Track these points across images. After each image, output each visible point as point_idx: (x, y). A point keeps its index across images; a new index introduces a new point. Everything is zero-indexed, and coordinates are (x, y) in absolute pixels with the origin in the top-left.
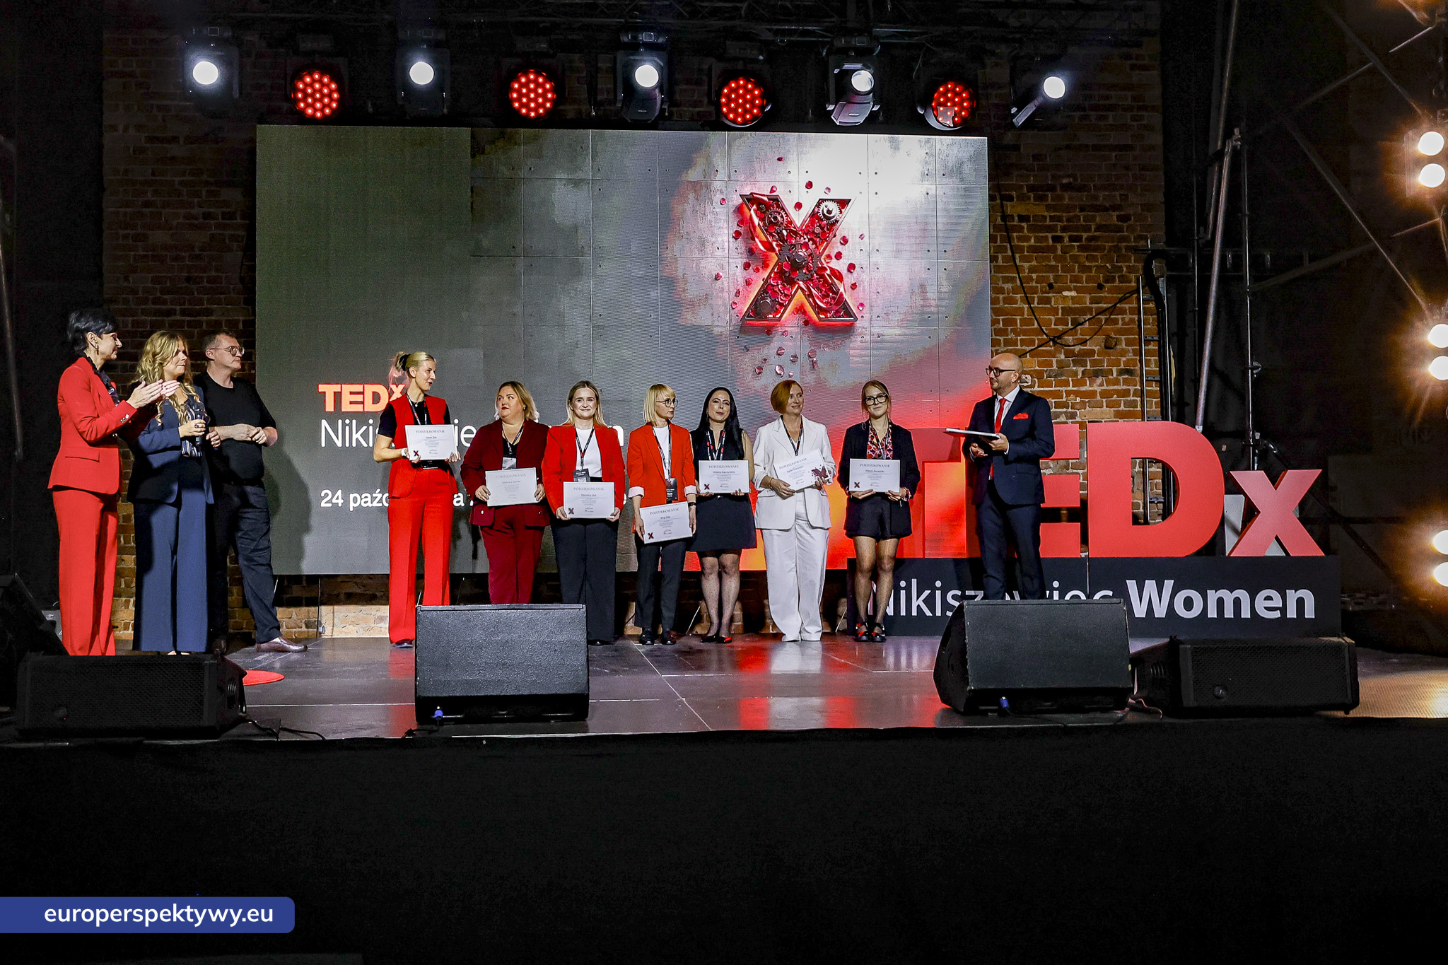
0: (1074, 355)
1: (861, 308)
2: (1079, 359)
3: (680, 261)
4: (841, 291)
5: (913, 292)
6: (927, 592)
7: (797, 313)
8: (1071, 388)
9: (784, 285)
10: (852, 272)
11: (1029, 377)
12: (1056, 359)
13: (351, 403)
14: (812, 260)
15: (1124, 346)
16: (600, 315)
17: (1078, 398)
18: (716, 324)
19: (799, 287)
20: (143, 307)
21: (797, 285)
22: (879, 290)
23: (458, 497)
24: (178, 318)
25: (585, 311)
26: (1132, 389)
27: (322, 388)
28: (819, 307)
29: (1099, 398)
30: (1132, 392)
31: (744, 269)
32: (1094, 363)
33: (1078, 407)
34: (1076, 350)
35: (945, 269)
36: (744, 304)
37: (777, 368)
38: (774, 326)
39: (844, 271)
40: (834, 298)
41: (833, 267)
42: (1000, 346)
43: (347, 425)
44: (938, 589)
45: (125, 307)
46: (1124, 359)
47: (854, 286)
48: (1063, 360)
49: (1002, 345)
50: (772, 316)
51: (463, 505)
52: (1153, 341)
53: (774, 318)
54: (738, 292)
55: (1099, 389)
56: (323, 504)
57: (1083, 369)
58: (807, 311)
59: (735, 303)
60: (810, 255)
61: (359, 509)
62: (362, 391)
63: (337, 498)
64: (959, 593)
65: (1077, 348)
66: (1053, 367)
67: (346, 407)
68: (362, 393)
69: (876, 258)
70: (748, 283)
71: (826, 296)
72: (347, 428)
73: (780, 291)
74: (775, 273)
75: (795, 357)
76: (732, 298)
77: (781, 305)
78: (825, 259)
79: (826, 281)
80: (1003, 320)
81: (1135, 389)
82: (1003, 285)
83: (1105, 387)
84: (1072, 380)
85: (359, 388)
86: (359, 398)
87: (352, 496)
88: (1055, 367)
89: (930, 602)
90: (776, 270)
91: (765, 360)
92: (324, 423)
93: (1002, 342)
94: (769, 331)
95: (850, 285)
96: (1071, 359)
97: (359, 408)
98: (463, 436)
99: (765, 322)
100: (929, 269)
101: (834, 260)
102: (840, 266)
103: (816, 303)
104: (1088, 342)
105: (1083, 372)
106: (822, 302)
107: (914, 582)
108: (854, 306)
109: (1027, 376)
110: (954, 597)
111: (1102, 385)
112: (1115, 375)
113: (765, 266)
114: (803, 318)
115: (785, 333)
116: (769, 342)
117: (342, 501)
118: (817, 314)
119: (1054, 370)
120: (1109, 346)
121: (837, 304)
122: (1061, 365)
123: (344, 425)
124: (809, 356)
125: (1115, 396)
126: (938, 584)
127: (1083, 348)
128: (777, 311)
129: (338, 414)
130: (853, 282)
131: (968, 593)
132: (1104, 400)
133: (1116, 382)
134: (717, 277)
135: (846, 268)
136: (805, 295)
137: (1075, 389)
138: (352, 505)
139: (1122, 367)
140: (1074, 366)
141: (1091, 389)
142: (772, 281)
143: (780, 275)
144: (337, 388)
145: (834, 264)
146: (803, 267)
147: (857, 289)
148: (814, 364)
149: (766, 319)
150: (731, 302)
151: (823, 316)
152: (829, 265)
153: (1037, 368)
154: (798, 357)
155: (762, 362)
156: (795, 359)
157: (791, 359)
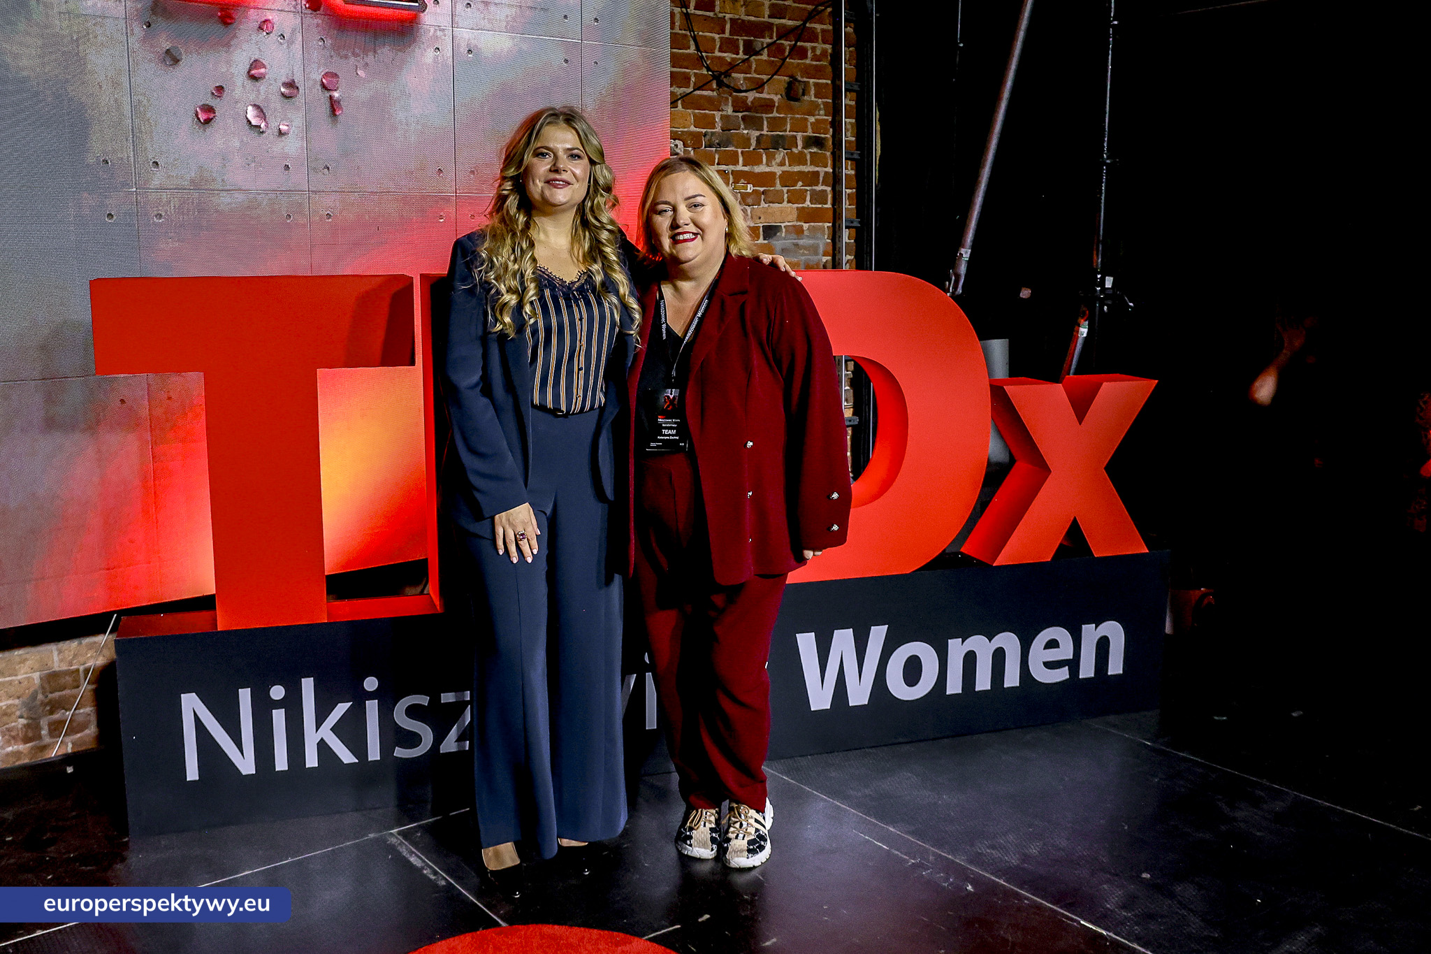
0: (748, 109)
2: (752, 114)
8: (740, 167)
11: (680, 144)
12: (721, 113)
15: (813, 99)
17: (749, 185)
26: (822, 170)
29: (778, 187)
30: (821, 179)
32: (775, 124)
33: (750, 201)
34: (751, 98)
37: (251, 114)
46: (812, 119)
48: (728, 116)
52: (854, 91)
55: (778, 170)
57: (757, 133)
65: (751, 96)
66: (714, 127)
75: (291, 85)
81: (826, 173)
83: (786, 168)
84: (742, 152)
88: (718, 129)
91: (220, 89)
94: (226, 16)
96: (740, 115)
104: (766, 87)
105: (759, 139)
109: (677, 142)
111: (782, 164)
112: (800, 148)
115: (265, 26)
116: (229, 46)
119: (719, 133)
120: (792, 93)
122: (728, 125)
124: (324, 86)
125: (800, 183)
127: (758, 95)
132: (785, 189)
133: (800, 159)
137: (746, 169)
139: (810, 133)
140: (745, 129)
141: (768, 169)
148: (334, 106)
153: (692, 128)
154: (298, 88)
155: (213, 94)
156: (292, 90)
157: (283, 90)
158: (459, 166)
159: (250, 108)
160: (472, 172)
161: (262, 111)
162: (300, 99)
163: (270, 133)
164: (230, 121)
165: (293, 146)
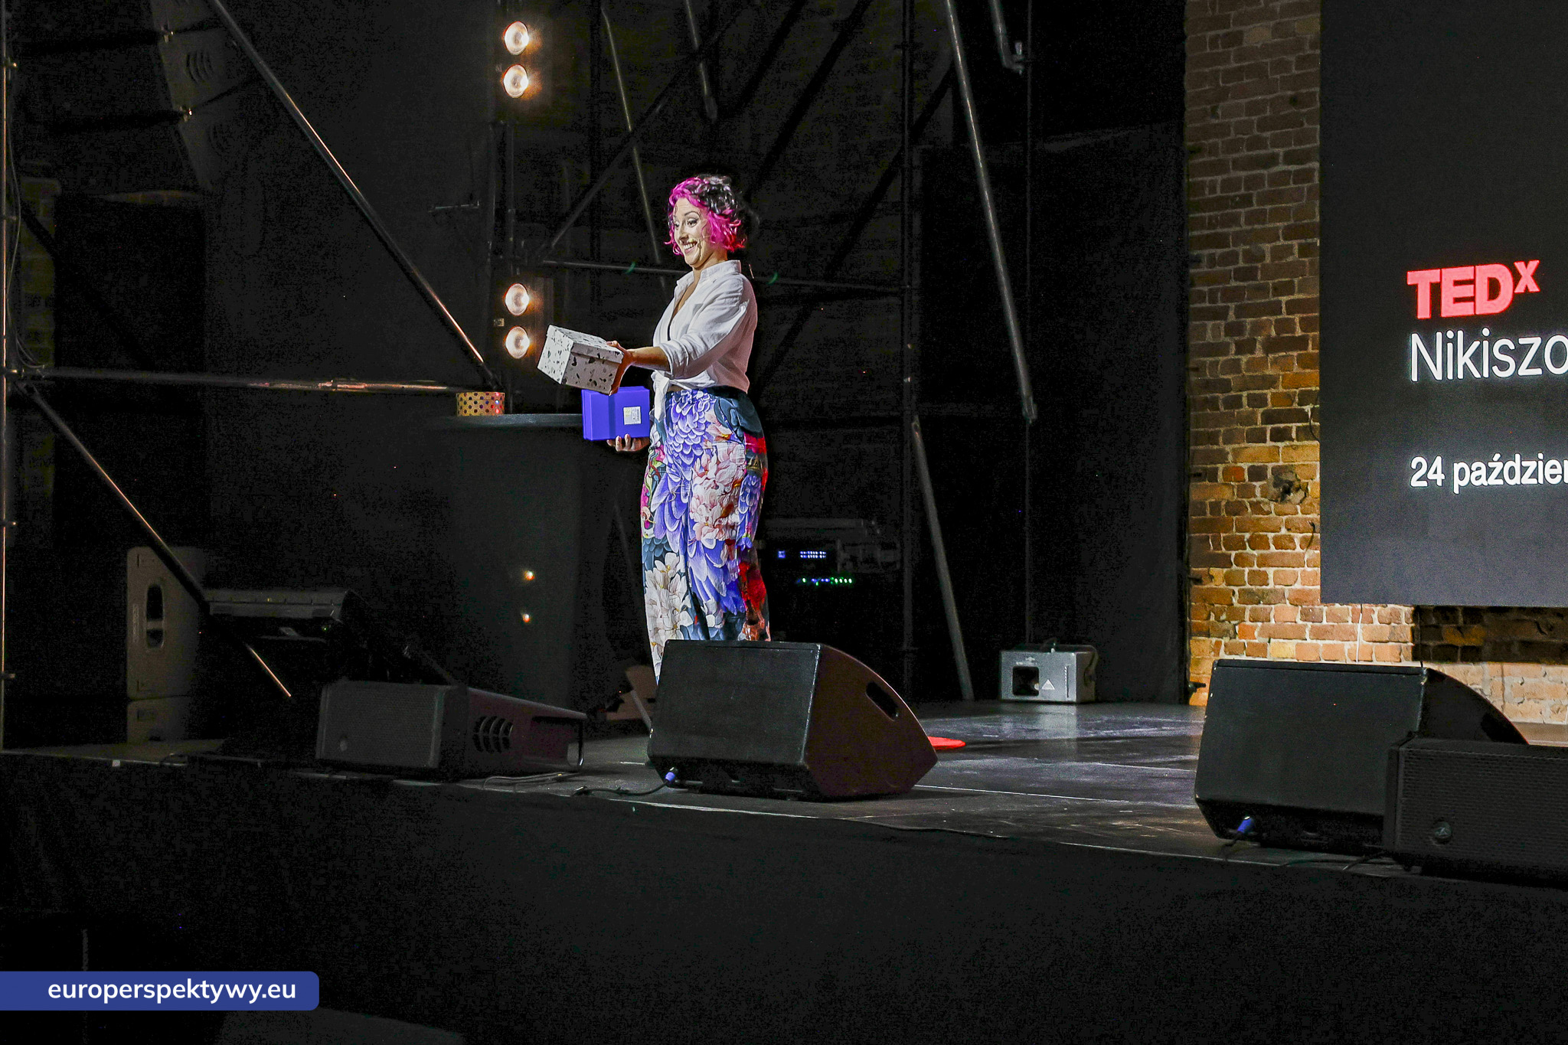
13: (1457, 300)
20: (1235, 155)
24: (1281, 167)
27: (1413, 277)
43: (1450, 341)
45: (1213, 158)
56: (1415, 482)
61: (1469, 489)
62: (1472, 277)
63: (1435, 472)
67: (1449, 309)
68: (1472, 282)
72: (1450, 345)
85: (1465, 272)
86: (1466, 291)
87: (1457, 467)
92: (1416, 340)
97: (1466, 309)
117: (1443, 477)
123: (1445, 341)
129: (1437, 322)
138: (1457, 482)
144: (1433, 275)
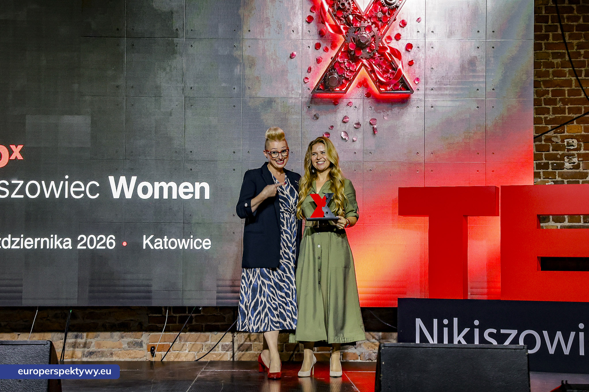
1: (417, 83)
3: (260, 42)
4: (399, 67)
5: (463, 68)
6: (466, 330)
7: (361, 86)
9: (349, 62)
10: (409, 51)
11: (575, 141)
14: (374, 40)
16: (191, 88)
18: (290, 96)
19: (363, 65)
21: (361, 63)
22: (433, 67)
23: (67, 241)
25: (179, 85)
28: (380, 81)
31: (316, 48)
35: (493, 47)
36: (314, 77)
37: (343, 134)
38: (340, 97)
39: (402, 50)
40: (392, 74)
41: (393, 47)
42: (548, 113)
44: (477, 327)
47: (411, 63)
49: (551, 113)
50: (337, 89)
51: (71, 248)
53: (341, 92)
54: (310, 69)
58: (370, 86)
59: (307, 78)
60: (373, 36)
64: (495, 331)
69: (431, 39)
70: (319, 61)
71: (385, 72)
73: (346, 68)
74: (342, 52)
75: (358, 124)
76: (305, 74)
77: (347, 80)
78: (385, 40)
79: (386, 59)
80: (552, 90)
82: (553, 61)
89: (469, 338)
90: (342, 50)
91: (332, 127)
93: (551, 110)
94: (336, 102)
95: (407, 62)
98: (72, 189)
99: (332, 95)
100: (478, 48)
101: (394, 41)
102: (399, 46)
103: (377, 78)
106: (382, 77)
107: (456, 320)
108: (410, 79)
110: (491, 335)
113: (334, 46)
114: (365, 92)
115: (349, 104)
116: (336, 111)
118: (378, 87)
121: (396, 78)
124: (370, 123)
126: (476, 323)
128: (343, 85)
130: (410, 60)
131: (502, 331)
134: (292, 56)
135: (404, 47)
136: (367, 71)
142: (339, 59)
143: (347, 53)
145: (394, 44)
146: (367, 46)
147: (414, 65)
148: (374, 130)
149: (333, 91)
150: (303, 78)
151: (384, 90)
152: (390, 45)
153: (583, 133)
154: (361, 125)
155: (329, 128)
156: (358, 126)
157: (355, 126)
158: (426, 151)
159: (342, 133)
160: (432, 153)
161: (347, 133)
162: (361, 128)
163: (350, 141)
164: (335, 137)
165: (358, 146)
